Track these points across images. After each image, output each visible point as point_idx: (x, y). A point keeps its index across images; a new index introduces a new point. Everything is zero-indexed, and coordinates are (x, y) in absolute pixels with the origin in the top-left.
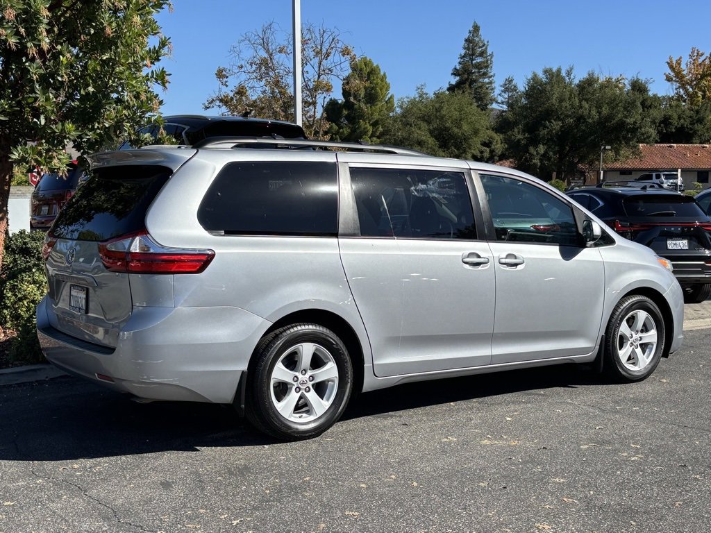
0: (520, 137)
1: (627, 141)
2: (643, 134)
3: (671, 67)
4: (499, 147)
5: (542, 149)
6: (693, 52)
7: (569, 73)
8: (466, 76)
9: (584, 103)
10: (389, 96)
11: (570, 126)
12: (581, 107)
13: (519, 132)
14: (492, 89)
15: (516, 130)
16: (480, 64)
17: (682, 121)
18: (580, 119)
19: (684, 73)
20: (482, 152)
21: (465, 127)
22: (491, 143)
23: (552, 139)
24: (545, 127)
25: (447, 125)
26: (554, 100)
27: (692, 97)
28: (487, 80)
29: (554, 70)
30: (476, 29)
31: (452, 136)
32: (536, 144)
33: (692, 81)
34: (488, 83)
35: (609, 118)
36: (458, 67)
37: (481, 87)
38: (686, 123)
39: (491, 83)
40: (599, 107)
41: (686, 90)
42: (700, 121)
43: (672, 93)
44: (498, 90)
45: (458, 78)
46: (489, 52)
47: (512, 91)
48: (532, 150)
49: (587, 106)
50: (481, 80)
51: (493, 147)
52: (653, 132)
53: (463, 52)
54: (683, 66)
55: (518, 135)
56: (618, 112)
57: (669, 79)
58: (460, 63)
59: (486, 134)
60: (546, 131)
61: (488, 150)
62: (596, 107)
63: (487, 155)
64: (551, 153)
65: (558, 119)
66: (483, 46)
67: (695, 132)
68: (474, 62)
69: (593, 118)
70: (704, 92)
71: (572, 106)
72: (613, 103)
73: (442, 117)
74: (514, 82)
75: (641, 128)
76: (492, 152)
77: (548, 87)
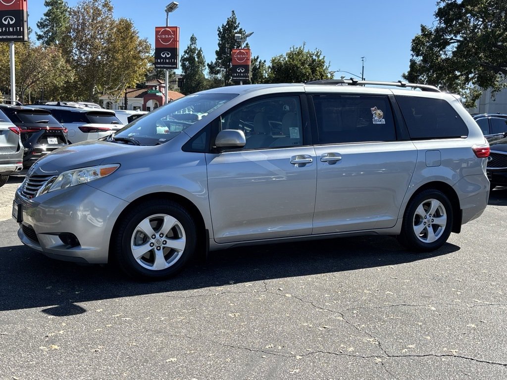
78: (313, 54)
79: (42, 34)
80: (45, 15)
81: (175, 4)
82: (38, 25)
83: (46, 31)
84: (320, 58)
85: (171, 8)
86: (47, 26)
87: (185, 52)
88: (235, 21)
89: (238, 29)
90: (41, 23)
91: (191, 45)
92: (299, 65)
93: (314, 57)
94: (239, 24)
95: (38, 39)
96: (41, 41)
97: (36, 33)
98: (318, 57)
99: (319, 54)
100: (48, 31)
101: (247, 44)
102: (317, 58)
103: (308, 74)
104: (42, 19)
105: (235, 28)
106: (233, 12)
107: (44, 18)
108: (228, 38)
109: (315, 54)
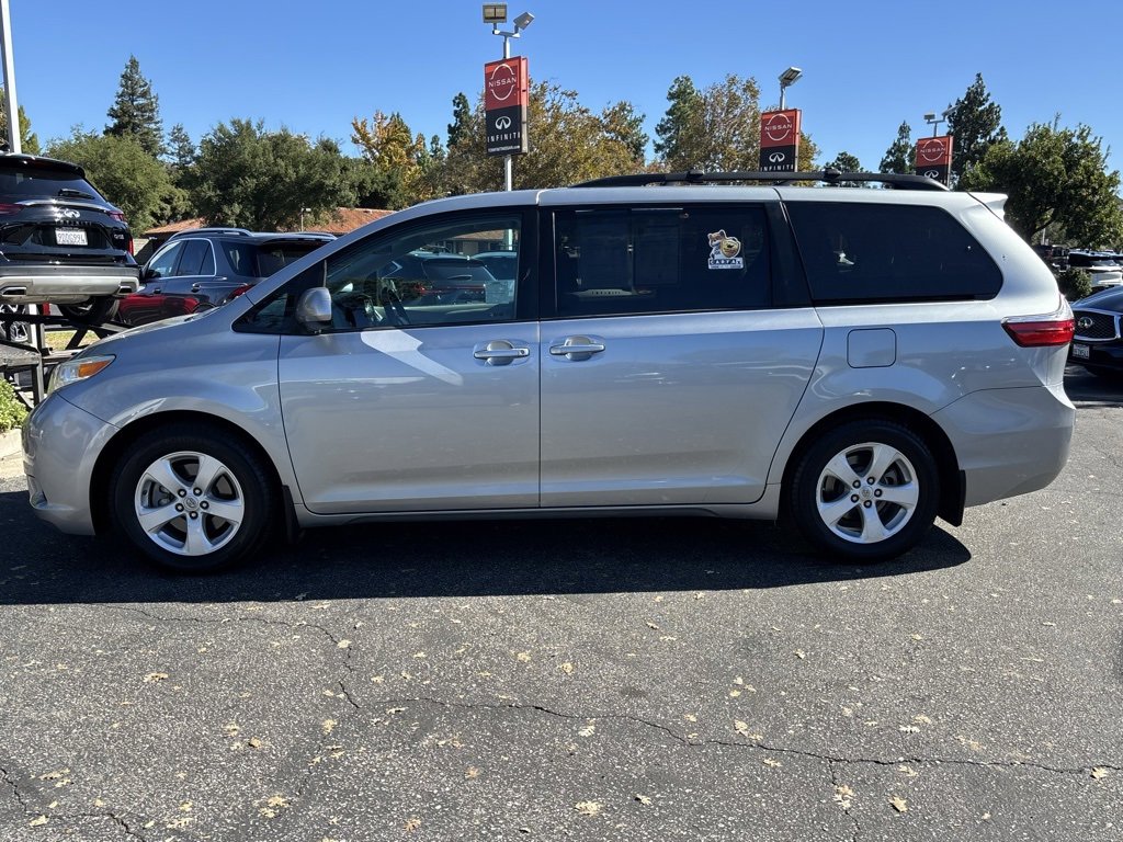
0: (212, 194)
1: (327, 204)
2: (342, 197)
3: (357, 129)
4: (182, 206)
5: (237, 208)
6: (377, 115)
7: (260, 127)
8: (127, 119)
9: (279, 160)
10: (30, 135)
11: (266, 186)
12: (276, 164)
13: (209, 189)
14: (161, 137)
15: (206, 186)
16: (143, 106)
17: (375, 185)
18: (276, 178)
19: (370, 136)
20: (162, 209)
21: (140, 178)
22: (172, 199)
23: (247, 198)
24: (238, 184)
25: (117, 175)
26: (246, 156)
27: (380, 160)
28: (153, 126)
29: (243, 122)
30: (134, 64)
31: (124, 189)
32: (230, 203)
33: (378, 145)
34: (156, 130)
35: (307, 178)
36: (115, 108)
37: (147, 133)
38: (380, 188)
39: (158, 129)
40: (296, 166)
41: (373, 154)
42: (393, 186)
43: (360, 156)
44: (167, 139)
45: (116, 121)
46: (153, 94)
47: (183, 141)
48: (226, 209)
49: (283, 164)
50: (145, 125)
51: (175, 204)
52: (353, 196)
53: (120, 90)
54: (368, 129)
55: (208, 191)
56: (316, 172)
57: (355, 141)
58: (117, 103)
59: (166, 189)
60: (240, 189)
61: (169, 207)
62: (293, 166)
63: (168, 212)
64: (248, 214)
65: (252, 176)
66: (145, 85)
67: (389, 197)
68: (135, 103)
69: (290, 178)
70: (391, 157)
71: (267, 163)
72: (310, 162)
73: (109, 167)
74: (183, 132)
75: (340, 191)
76: (173, 209)
77: (238, 141)
78: (1072, 135)
79: (661, 142)
80: (668, 113)
81: (795, 71)
82: (657, 131)
83: (669, 137)
84: (1087, 142)
85: (788, 79)
86: (669, 129)
87: (889, 152)
88: (982, 91)
89: (987, 105)
90: (661, 126)
91: (899, 140)
92: (1038, 158)
93: (1074, 140)
94: (988, 95)
95: (656, 151)
96: (660, 154)
97: (654, 142)
98: (1084, 139)
99: (1084, 134)
100: (671, 138)
101: (1002, 129)
102: (1080, 142)
103: (1056, 173)
104: (663, 120)
105: (981, 104)
106: (979, 75)
107: (666, 118)
108: (968, 122)
109: (1077, 133)
